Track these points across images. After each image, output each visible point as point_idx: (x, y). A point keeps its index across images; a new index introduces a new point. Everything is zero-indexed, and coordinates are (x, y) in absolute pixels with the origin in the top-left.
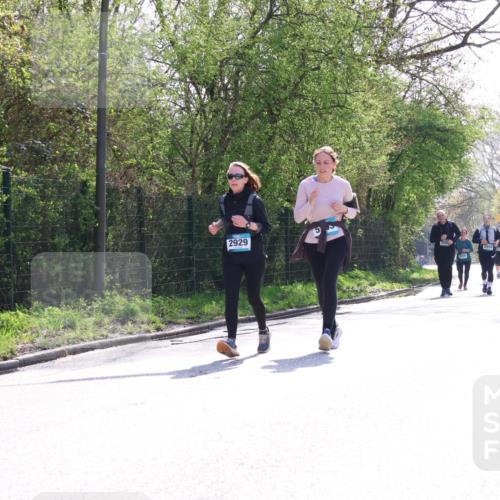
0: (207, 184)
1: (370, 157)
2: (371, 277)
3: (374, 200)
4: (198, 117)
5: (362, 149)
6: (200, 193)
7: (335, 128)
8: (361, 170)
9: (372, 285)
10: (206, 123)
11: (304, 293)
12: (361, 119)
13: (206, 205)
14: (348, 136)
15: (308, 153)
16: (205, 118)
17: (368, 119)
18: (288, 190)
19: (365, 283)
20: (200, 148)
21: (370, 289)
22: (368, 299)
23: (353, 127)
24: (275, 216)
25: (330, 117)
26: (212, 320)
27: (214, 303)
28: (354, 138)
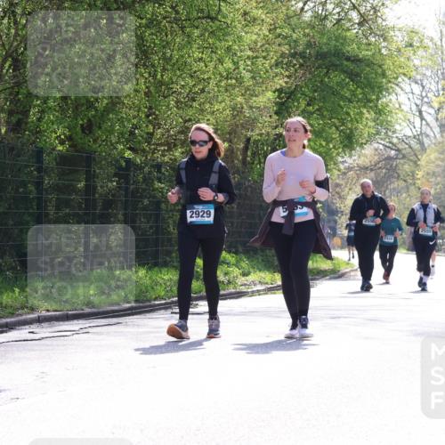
0: (14, 119)
1: (250, 93)
2: (245, 264)
3: (254, 154)
4: (5, 21)
5: (240, 80)
6: (3, 131)
7: (202, 49)
8: (237, 111)
9: (245, 274)
10: (17, 29)
11: (147, 281)
12: (240, 38)
13: (12, 149)
14: (221, 61)
15: (161, 83)
16: (16, 23)
17: (249, 38)
18: (132, 133)
19: (235, 271)
20: (7, 65)
21: (242, 280)
22: (239, 295)
23: (229, 49)
24: (112, 170)
25: (196, 33)
26: (12, 315)
27: (17, 290)
28: (229, 64)
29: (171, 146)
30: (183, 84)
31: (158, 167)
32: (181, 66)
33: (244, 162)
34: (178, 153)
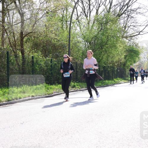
1: (121, 56)
2: (121, 79)
3: (122, 64)
5: (119, 54)
7: (114, 50)
8: (119, 59)
9: (121, 81)
11: (108, 82)
12: (119, 49)
14: (116, 52)
15: (108, 55)
17: (120, 49)
18: (105, 62)
19: (120, 80)
21: (120, 82)
22: (120, 83)
23: (117, 50)
24: (102, 67)
25: (113, 48)
28: (118, 52)
29: (110, 64)
30: (111, 55)
31: (108, 67)
32: (111, 53)
33: (120, 65)
34: (111, 65)
